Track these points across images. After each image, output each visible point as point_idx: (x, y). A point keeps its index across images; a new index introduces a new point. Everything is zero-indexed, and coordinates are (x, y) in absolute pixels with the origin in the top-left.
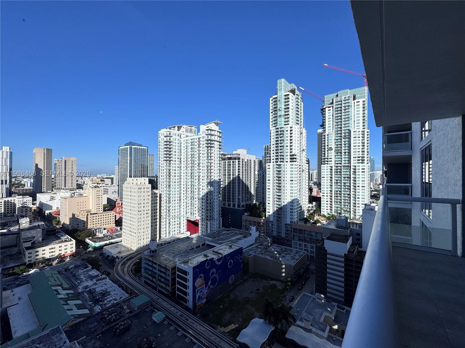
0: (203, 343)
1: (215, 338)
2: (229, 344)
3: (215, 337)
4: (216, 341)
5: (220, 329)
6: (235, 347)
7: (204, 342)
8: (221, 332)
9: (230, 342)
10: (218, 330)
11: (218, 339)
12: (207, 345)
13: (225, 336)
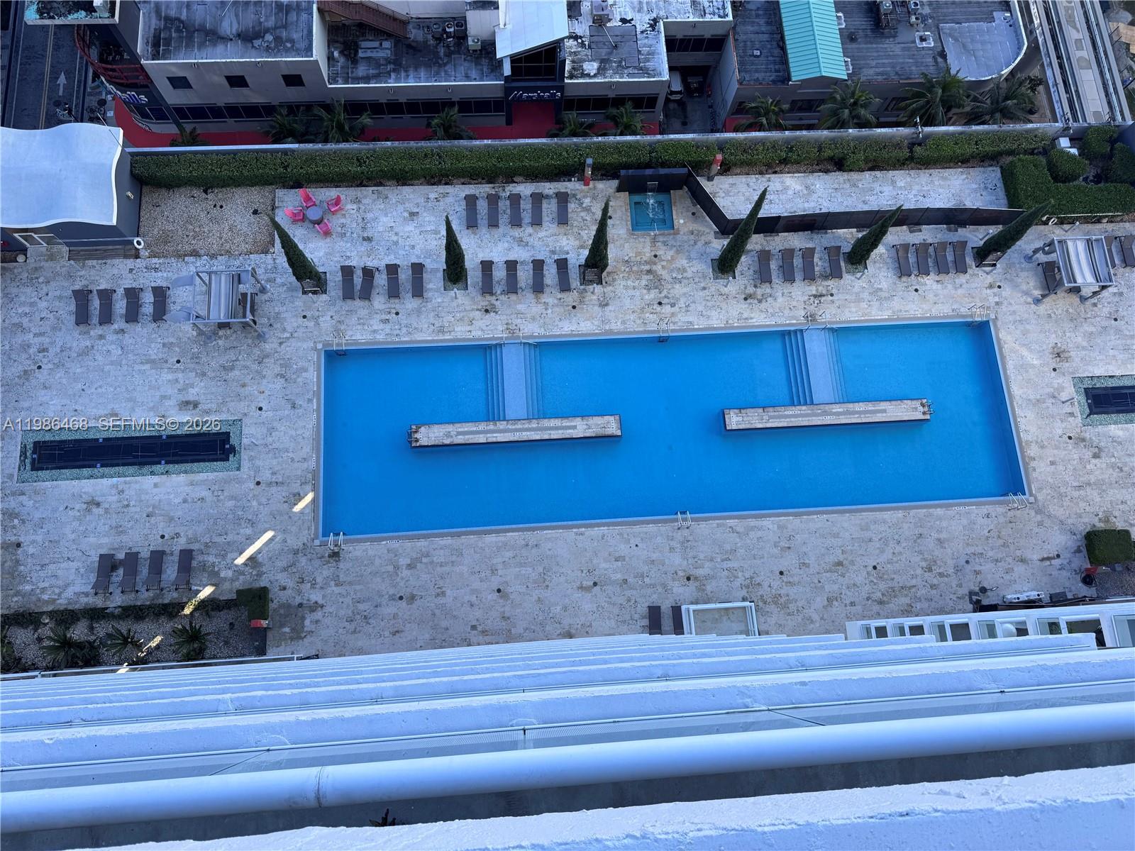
0: (1031, 21)
1: (1078, 41)
2: (1107, 95)
3: (1083, 35)
4: (1076, 54)
5: (1122, 26)
6: (1119, 118)
7: (1036, 22)
8: (1115, 39)
9: (1115, 89)
10: (1113, 26)
11: (1086, 53)
12: (1040, 40)
13: (1117, 60)
